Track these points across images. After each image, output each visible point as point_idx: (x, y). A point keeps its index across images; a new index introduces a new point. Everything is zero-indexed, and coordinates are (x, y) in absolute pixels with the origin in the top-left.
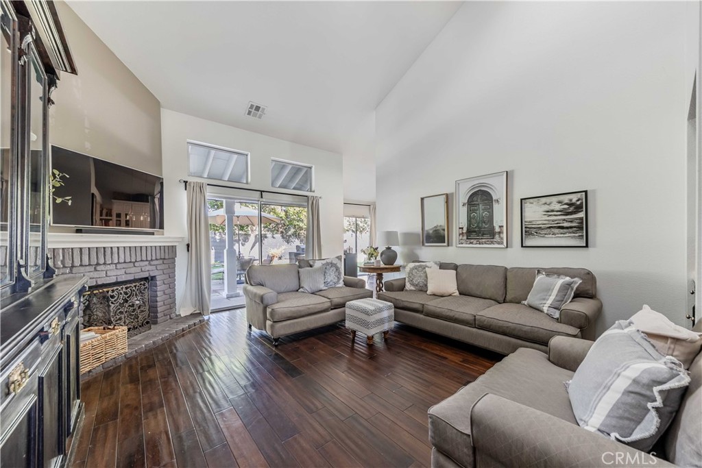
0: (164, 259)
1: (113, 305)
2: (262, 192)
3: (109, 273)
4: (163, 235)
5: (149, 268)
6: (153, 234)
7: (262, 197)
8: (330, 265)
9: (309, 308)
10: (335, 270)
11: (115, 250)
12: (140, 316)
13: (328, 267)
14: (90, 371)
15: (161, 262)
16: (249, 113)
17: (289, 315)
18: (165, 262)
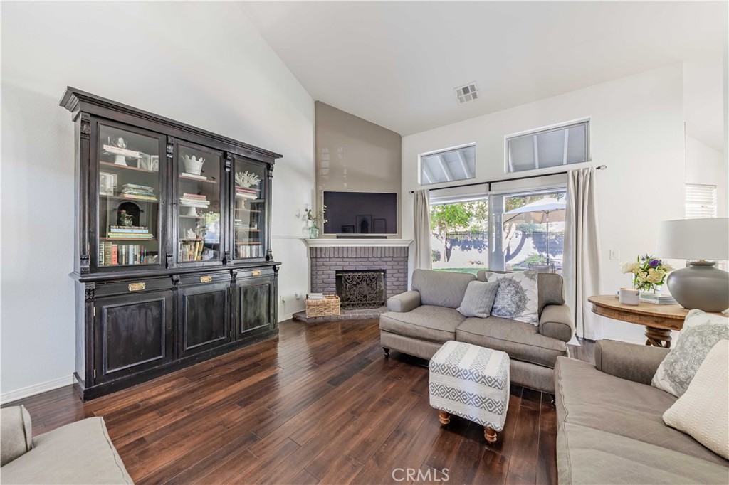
0: (393, 257)
1: (348, 285)
2: (489, 183)
3: (351, 264)
4: (401, 238)
5: (380, 262)
6: (385, 237)
7: (490, 190)
8: (507, 283)
9: (417, 330)
10: (513, 292)
11: (354, 250)
12: (368, 297)
13: (502, 285)
14: (315, 318)
15: (391, 259)
16: (462, 101)
17: (393, 328)
18: (394, 259)
